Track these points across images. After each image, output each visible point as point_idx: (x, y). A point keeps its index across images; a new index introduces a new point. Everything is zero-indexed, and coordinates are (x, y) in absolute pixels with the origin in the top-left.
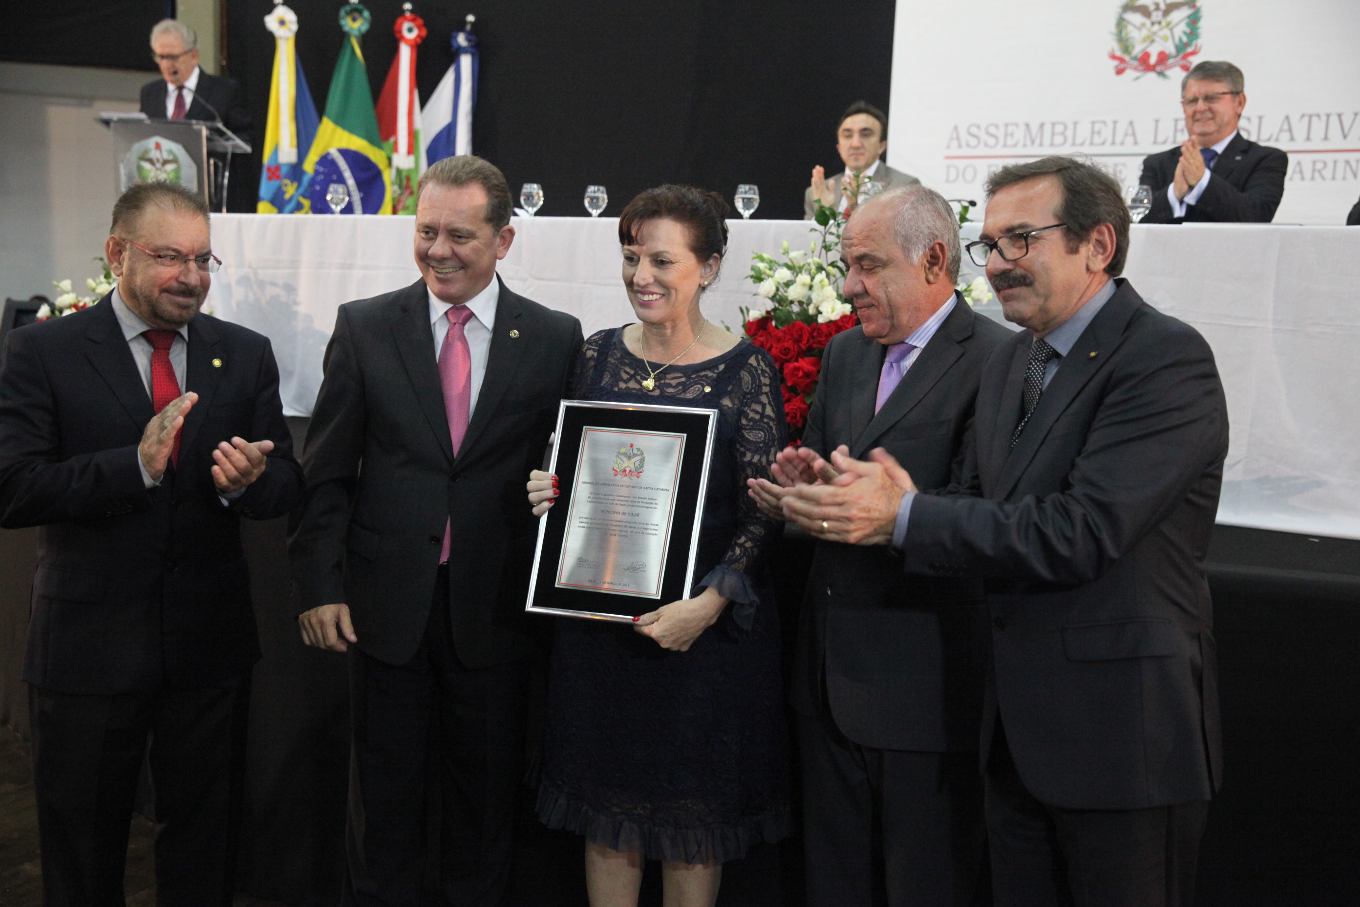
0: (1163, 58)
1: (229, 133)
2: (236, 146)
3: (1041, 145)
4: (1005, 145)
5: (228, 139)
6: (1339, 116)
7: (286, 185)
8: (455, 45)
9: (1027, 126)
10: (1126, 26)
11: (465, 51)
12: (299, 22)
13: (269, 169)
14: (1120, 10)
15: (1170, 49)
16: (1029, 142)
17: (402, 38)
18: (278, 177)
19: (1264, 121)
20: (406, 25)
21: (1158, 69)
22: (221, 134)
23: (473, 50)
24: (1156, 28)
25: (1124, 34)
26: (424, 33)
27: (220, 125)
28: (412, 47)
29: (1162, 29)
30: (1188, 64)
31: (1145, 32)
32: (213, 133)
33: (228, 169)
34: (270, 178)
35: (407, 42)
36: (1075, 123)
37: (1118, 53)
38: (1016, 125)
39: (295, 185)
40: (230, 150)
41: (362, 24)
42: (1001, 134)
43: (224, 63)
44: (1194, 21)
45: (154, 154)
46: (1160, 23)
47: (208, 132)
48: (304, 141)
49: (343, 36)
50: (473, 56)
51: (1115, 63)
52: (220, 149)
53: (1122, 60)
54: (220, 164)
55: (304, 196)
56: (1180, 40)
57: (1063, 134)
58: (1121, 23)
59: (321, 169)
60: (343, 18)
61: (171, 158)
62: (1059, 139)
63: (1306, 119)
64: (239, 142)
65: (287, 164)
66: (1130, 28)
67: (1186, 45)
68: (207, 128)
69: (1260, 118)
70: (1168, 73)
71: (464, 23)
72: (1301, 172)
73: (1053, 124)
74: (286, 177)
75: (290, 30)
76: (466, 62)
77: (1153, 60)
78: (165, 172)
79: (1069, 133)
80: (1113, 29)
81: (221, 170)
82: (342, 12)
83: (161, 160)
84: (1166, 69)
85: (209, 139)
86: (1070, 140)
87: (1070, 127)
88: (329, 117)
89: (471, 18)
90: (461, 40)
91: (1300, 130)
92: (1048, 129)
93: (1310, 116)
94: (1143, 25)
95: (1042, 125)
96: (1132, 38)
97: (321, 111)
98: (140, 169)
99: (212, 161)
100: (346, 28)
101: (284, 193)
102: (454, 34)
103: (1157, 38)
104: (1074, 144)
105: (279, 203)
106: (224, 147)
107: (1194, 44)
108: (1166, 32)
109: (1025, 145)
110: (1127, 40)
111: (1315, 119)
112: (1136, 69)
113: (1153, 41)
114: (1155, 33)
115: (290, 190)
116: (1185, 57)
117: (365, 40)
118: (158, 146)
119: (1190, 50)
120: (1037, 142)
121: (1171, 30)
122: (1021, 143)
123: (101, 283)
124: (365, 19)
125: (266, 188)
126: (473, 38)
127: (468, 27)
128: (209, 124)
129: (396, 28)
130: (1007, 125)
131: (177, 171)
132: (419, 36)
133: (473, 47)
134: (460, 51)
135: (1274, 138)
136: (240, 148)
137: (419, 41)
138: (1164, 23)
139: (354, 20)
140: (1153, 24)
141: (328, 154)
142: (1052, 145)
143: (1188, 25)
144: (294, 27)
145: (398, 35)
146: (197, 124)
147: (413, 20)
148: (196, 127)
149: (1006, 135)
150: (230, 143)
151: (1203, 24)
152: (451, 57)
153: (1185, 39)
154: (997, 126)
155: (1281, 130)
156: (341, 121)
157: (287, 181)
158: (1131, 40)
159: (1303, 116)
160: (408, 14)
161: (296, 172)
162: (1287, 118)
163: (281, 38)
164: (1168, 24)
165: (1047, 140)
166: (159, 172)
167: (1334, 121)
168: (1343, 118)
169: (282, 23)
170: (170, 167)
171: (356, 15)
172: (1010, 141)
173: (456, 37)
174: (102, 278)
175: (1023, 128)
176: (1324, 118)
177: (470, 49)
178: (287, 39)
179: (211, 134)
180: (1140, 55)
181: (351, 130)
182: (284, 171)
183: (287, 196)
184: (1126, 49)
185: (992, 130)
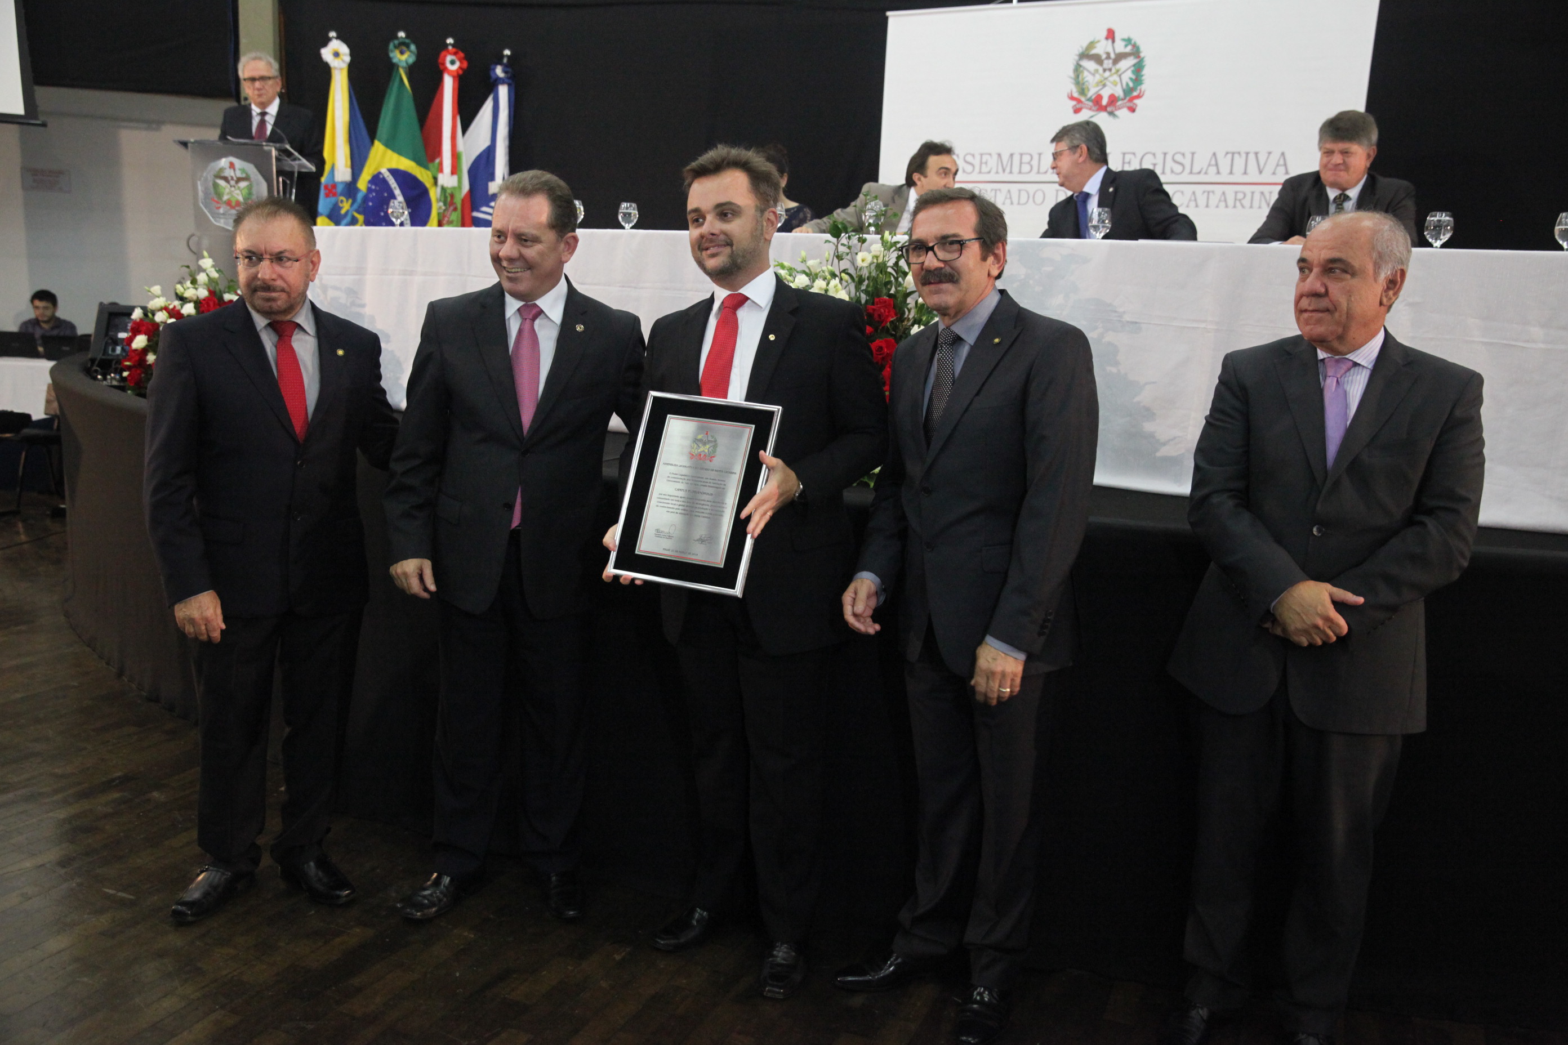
0: (1113, 100)
1: (296, 154)
2: (301, 166)
3: (1011, 172)
4: (980, 172)
5: (295, 159)
6: (1256, 154)
7: (342, 201)
8: (493, 76)
9: (999, 155)
10: (1082, 72)
11: (502, 81)
12: (352, 55)
13: (326, 187)
14: (1077, 58)
15: (1119, 92)
16: (1000, 170)
17: (446, 69)
18: (335, 195)
19: (1196, 156)
20: (449, 58)
21: (1109, 109)
22: (289, 154)
23: (510, 81)
24: (1107, 74)
25: (1080, 77)
26: (465, 65)
27: (288, 147)
28: (454, 77)
29: (1110, 76)
30: (1134, 107)
31: (1098, 77)
32: (281, 153)
33: (295, 187)
34: (327, 196)
35: (450, 73)
36: (1040, 154)
37: (1076, 95)
38: (990, 154)
39: (350, 201)
40: (296, 170)
41: (409, 56)
42: (976, 162)
43: (283, 91)
44: (1138, 69)
45: (229, 173)
46: (1110, 70)
47: (277, 152)
48: (357, 162)
49: (392, 67)
50: (509, 85)
51: (1074, 103)
52: (287, 169)
53: (1079, 101)
54: (288, 182)
55: (359, 213)
56: (1127, 84)
57: (1029, 163)
58: (1078, 69)
59: (373, 187)
60: (392, 51)
61: (244, 176)
62: (1026, 168)
63: (1229, 156)
64: (304, 161)
65: (342, 183)
66: (1086, 73)
67: (1132, 90)
68: (276, 149)
69: (1193, 154)
70: (1117, 113)
71: (503, 56)
72: (1225, 201)
73: (1021, 155)
74: (342, 194)
75: (343, 61)
76: (503, 91)
77: (1104, 102)
78: (239, 188)
79: (1035, 163)
80: (1072, 74)
81: (288, 187)
82: (391, 46)
83: (235, 178)
84: (1116, 110)
85: (278, 159)
86: (1035, 169)
87: (1036, 157)
88: (380, 141)
89: (507, 52)
90: (499, 71)
91: (1224, 164)
92: (1016, 159)
93: (1233, 154)
94: (1097, 71)
95: (1012, 155)
96: (1087, 81)
97: (372, 136)
98: (216, 186)
99: (281, 179)
100: (395, 61)
101: (341, 208)
102: (492, 67)
103: (1108, 83)
104: (1038, 172)
105: (335, 217)
106: (292, 166)
107: (1139, 88)
108: (1116, 78)
109: (997, 172)
110: (1083, 84)
111: (1236, 156)
112: (1090, 109)
113: (1104, 85)
114: (1106, 79)
115: (346, 206)
116: (1131, 100)
117: (412, 71)
118: (232, 165)
119: (1135, 94)
120: (1008, 170)
121: (1120, 76)
122: (994, 170)
123: (188, 288)
124: (411, 52)
125: (324, 204)
126: (509, 70)
127: (505, 60)
128: (278, 145)
129: (440, 60)
130: (981, 155)
131: (250, 188)
132: (460, 68)
133: (509, 78)
134: (498, 81)
135: (1204, 171)
136: (305, 167)
137: (461, 72)
138: (1114, 70)
139: (402, 53)
140: (1105, 70)
141: (380, 173)
142: (1020, 172)
143: (1133, 72)
144: (348, 59)
145: (441, 67)
146: (267, 146)
147: (455, 54)
148: (266, 148)
149: (981, 163)
150: (297, 162)
151: (1146, 72)
152: (490, 87)
153: (1131, 85)
154: (973, 156)
155: (1209, 165)
156: (390, 144)
157: (342, 198)
158: (1087, 83)
159: (1227, 153)
160: (450, 48)
161: (350, 190)
162: (1214, 154)
163: (335, 68)
164: (1118, 71)
165: (1016, 169)
166: (233, 189)
167: (1252, 156)
168: (1259, 156)
169: (336, 54)
170: (243, 184)
171: (404, 48)
172: (984, 169)
173: (494, 69)
174: (188, 284)
175: (995, 157)
176: (1244, 156)
177: (506, 80)
178: (341, 69)
179: (280, 155)
180: (1093, 97)
181: (400, 152)
182: (340, 189)
183: (343, 212)
184: (1083, 92)
185: (969, 158)
